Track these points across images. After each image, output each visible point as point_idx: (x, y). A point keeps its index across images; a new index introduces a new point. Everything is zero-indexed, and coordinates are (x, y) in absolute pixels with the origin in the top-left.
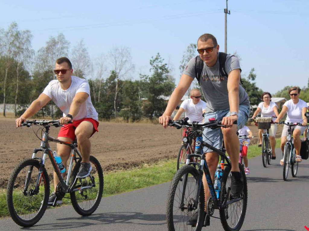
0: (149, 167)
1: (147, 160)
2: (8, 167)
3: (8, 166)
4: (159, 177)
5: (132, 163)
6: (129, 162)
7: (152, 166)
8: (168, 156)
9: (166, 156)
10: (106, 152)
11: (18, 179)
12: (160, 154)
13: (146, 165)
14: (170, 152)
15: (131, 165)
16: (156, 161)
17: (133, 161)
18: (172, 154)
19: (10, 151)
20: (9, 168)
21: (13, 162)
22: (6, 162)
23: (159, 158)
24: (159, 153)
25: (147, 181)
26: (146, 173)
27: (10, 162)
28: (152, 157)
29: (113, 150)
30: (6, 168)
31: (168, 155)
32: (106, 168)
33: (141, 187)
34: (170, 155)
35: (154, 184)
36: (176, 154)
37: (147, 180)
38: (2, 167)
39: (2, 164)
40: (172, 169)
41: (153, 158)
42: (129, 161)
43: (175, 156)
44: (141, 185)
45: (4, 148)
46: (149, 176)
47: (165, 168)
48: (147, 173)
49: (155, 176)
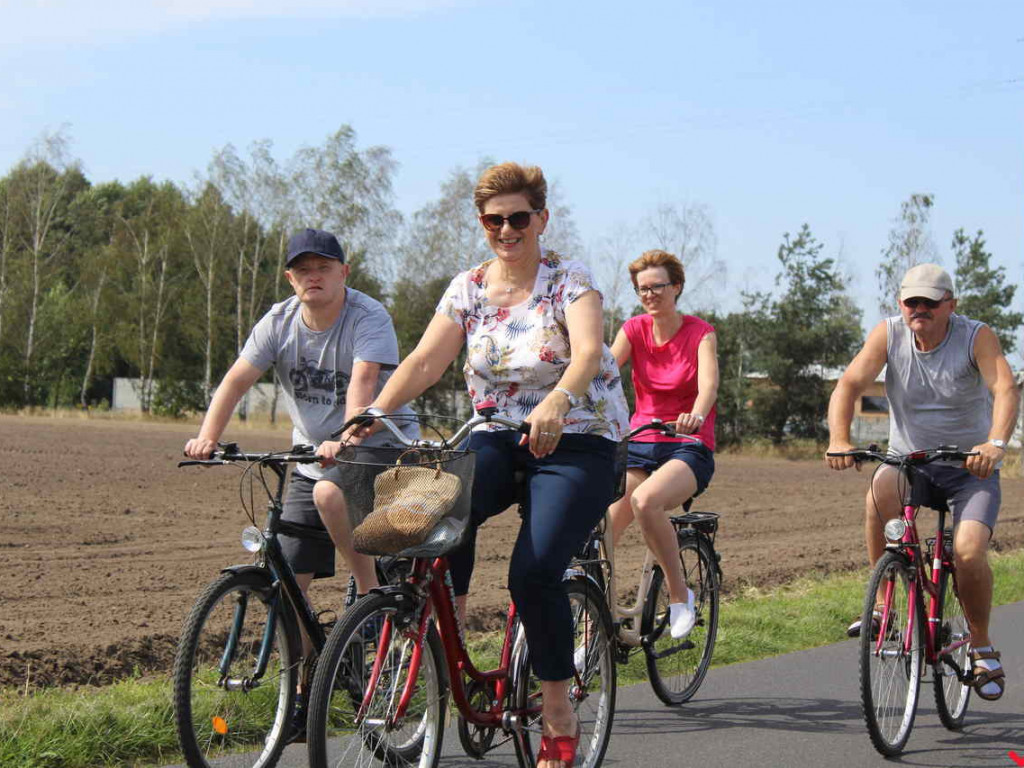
0: (762, 597)
1: (759, 577)
4: (792, 629)
7: (771, 595)
8: (827, 564)
9: (820, 564)
10: (624, 545)
12: (802, 556)
13: (752, 591)
14: (833, 551)
16: (785, 578)
18: (841, 559)
23: (795, 570)
24: (798, 554)
25: (755, 642)
26: (751, 615)
28: (773, 567)
31: (827, 561)
32: (624, 598)
33: (733, 660)
34: (833, 561)
35: (775, 650)
36: (852, 559)
37: (755, 637)
40: (832, 604)
41: (775, 571)
43: (850, 564)
44: (735, 654)
46: (759, 625)
47: (815, 603)
48: (756, 616)
49: (778, 627)
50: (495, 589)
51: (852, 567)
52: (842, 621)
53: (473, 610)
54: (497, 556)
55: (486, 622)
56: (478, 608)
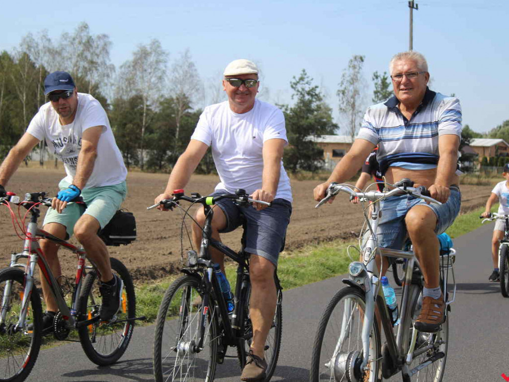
0: (289, 256)
2: (73, 256)
4: (303, 274)
7: (293, 255)
8: (319, 237)
9: (316, 237)
12: (307, 233)
14: (321, 231)
16: (299, 245)
18: (326, 234)
23: (304, 241)
24: (305, 232)
25: (285, 281)
28: (293, 240)
30: (70, 257)
31: (319, 235)
34: (321, 235)
35: (295, 285)
36: (330, 234)
38: (65, 256)
40: (324, 261)
41: (294, 242)
43: (329, 237)
47: (313, 260)
48: (285, 267)
49: (297, 273)
50: (161, 255)
51: (331, 239)
52: (327, 268)
53: (150, 267)
54: (162, 237)
55: (156, 273)
56: (152, 266)
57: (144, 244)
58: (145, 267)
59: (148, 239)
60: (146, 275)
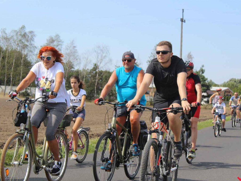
3: (7, 134)
5: (97, 134)
6: (95, 134)
11: (13, 143)
15: (96, 135)
17: (98, 133)
19: (10, 123)
20: (8, 135)
21: (11, 131)
22: (6, 131)
27: (9, 131)
29: (86, 125)
30: (6, 135)
38: (3, 134)
39: (3, 132)
42: (95, 132)
45: (7, 121)
57: (41, 130)
58: (40, 140)
59: (43, 129)
60: (40, 143)
